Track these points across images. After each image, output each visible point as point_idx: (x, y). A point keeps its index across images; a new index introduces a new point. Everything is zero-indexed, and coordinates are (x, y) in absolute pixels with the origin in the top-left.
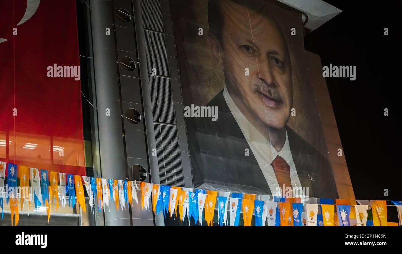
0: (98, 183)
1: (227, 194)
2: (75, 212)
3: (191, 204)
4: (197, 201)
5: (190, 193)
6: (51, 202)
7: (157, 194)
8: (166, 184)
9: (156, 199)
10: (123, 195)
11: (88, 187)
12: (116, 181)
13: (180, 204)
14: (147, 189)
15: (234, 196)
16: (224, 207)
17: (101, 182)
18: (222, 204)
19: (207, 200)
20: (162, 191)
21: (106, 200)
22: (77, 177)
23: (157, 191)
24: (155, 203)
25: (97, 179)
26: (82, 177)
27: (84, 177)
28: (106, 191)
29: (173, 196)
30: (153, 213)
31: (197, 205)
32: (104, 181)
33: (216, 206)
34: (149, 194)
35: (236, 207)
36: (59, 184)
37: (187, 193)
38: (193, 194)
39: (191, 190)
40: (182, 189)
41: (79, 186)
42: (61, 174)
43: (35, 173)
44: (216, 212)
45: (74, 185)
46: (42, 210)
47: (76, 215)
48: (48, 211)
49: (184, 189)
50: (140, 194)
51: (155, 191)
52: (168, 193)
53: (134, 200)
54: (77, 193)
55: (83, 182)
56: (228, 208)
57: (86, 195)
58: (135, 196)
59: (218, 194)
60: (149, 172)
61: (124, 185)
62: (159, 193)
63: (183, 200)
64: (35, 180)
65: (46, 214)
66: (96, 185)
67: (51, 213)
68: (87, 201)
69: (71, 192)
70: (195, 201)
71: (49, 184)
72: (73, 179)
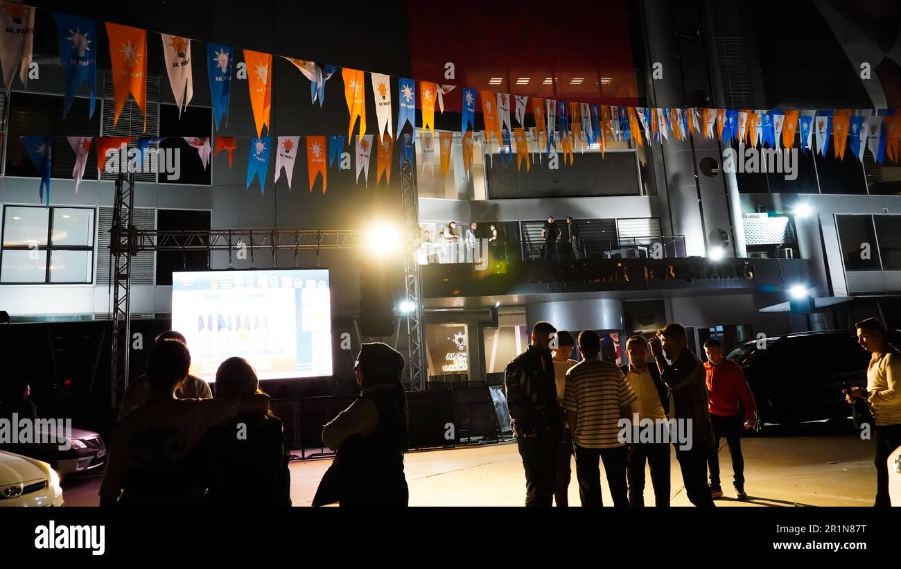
0: (653, 114)
1: (812, 113)
2: (630, 147)
3: (765, 129)
4: (773, 124)
5: (764, 116)
6: (603, 138)
7: (723, 120)
8: (733, 108)
9: (721, 126)
10: (682, 125)
11: (642, 118)
12: (672, 110)
13: (751, 130)
14: (710, 116)
15: (822, 114)
16: (808, 128)
17: (656, 113)
18: (805, 125)
19: (785, 124)
20: (728, 116)
21: (664, 131)
22: (630, 109)
23: (722, 117)
24: (721, 130)
25: (652, 110)
26: (635, 109)
27: (638, 109)
28: (662, 122)
29: (742, 121)
30: (719, 142)
31: (773, 129)
32: (660, 111)
33: (798, 129)
34: (712, 121)
35: (824, 129)
36: (611, 119)
37: (759, 116)
38: (768, 117)
39: (765, 112)
40: (753, 112)
41: (632, 118)
42: (612, 107)
43: (585, 108)
44: (797, 136)
45: (627, 118)
46: (595, 147)
47: (631, 150)
48: (601, 147)
49: (756, 111)
50: (702, 123)
51: (720, 118)
52: (736, 119)
53: (695, 129)
54: (631, 126)
55: (637, 115)
56: (814, 130)
57: (642, 128)
58: (696, 125)
59: (800, 114)
60: (712, 96)
61: (683, 113)
62: (725, 119)
63: (754, 124)
64: (586, 116)
65: (600, 151)
66: (650, 116)
67: (605, 150)
68: (643, 134)
69: (624, 126)
70: (770, 125)
71: (600, 119)
72: (626, 111)
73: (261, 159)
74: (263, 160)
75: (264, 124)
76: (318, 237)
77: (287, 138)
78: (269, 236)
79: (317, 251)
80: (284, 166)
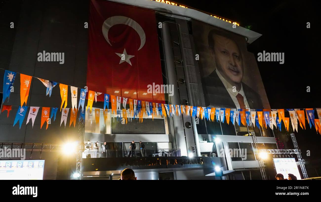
0: (170, 107)
1: (219, 109)
2: (162, 117)
3: (205, 113)
4: (208, 112)
5: (205, 109)
6: (153, 114)
7: (192, 110)
8: (195, 106)
9: (192, 111)
10: (179, 111)
11: (167, 108)
12: (176, 105)
14: (188, 108)
15: (222, 109)
16: (218, 114)
17: (171, 106)
18: (217, 113)
19: (212, 112)
20: (194, 108)
21: (173, 112)
22: (162, 105)
23: (192, 108)
24: (192, 113)
25: (170, 105)
27: (165, 104)
28: (173, 109)
29: (198, 110)
30: (191, 117)
31: (208, 113)
32: (172, 106)
33: (215, 114)
34: (189, 110)
35: (223, 114)
36: (156, 107)
37: (204, 109)
38: (206, 109)
39: (205, 108)
40: (202, 108)
41: (163, 107)
42: (156, 104)
43: (147, 104)
44: (215, 116)
45: (161, 107)
46: (150, 117)
47: (163, 118)
48: (153, 117)
49: (202, 107)
50: (186, 110)
51: (191, 109)
52: (196, 109)
53: (184, 112)
54: (162, 110)
55: (164, 106)
56: (220, 114)
57: (166, 111)
58: (184, 111)
59: (216, 109)
60: (189, 102)
61: (180, 107)
62: (193, 109)
63: (202, 112)
64: (147, 106)
65: (152, 118)
66: (169, 107)
67: (154, 118)
68: (167, 113)
69: (160, 110)
70: (207, 112)
71: (153, 107)
72: (161, 105)
73: (21, 115)
74: (23, 115)
75: (25, 102)
76: (42, 146)
77: (34, 107)
78: (21, 146)
79: (41, 152)
80: (31, 118)
